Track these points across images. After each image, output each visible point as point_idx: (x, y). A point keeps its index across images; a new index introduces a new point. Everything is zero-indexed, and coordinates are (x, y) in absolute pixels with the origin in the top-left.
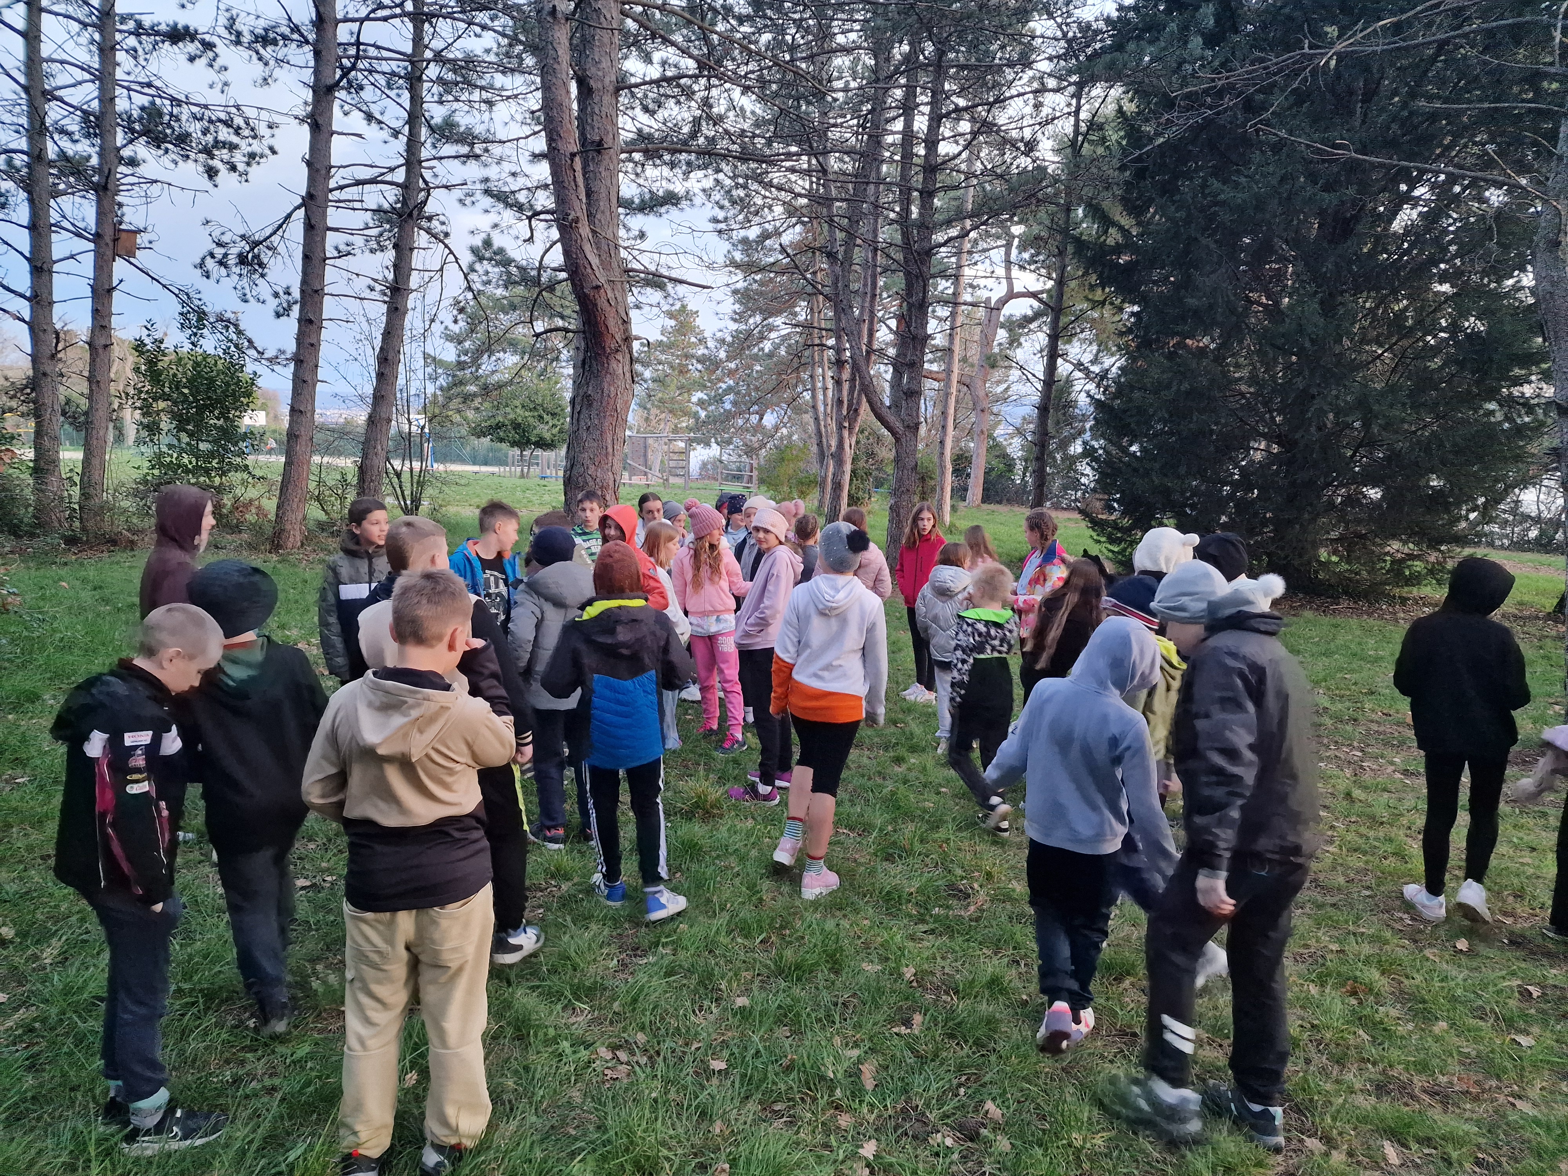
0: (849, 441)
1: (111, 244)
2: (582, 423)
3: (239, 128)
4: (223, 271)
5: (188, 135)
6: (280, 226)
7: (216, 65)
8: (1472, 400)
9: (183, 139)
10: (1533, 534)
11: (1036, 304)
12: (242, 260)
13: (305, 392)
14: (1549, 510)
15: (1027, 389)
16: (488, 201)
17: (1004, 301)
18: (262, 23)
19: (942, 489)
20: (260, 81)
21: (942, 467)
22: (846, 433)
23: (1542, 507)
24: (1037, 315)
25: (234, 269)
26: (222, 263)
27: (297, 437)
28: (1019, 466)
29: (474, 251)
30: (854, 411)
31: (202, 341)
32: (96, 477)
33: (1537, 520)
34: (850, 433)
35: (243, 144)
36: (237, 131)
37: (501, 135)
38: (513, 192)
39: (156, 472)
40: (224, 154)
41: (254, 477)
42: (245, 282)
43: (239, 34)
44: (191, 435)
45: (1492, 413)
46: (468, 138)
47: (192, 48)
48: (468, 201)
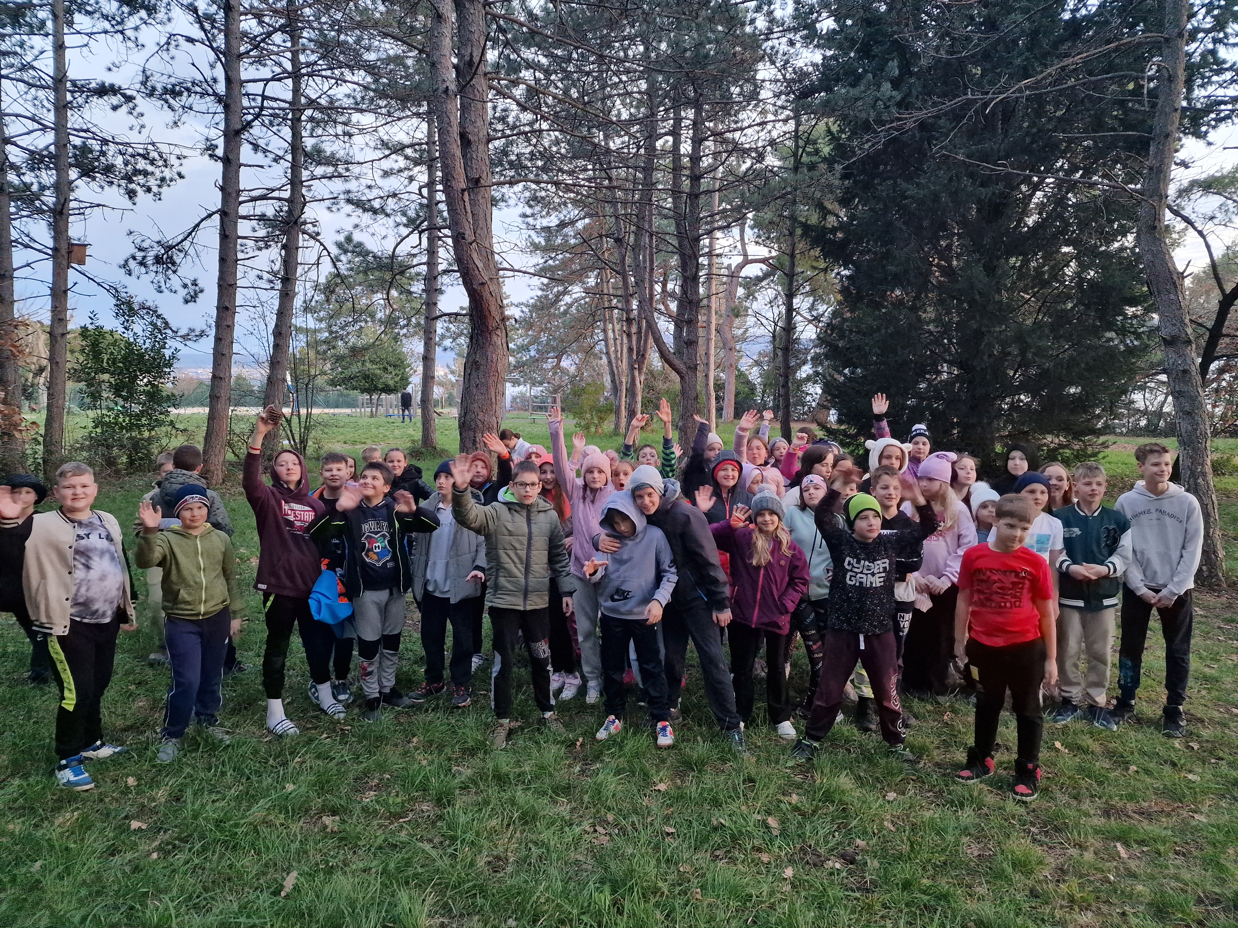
0: (640, 379)
1: (66, 256)
2: (472, 382)
3: (154, 159)
4: (143, 270)
5: (113, 166)
6: (190, 234)
7: (135, 113)
8: (1096, 332)
9: (109, 169)
10: (1143, 423)
11: (764, 267)
12: (158, 260)
13: (224, 363)
14: (1152, 404)
15: (761, 331)
16: (349, 208)
17: (741, 267)
18: (173, 80)
19: (709, 411)
20: (171, 124)
21: (708, 395)
22: (636, 373)
23: (1148, 403)
24: (766, 276)
25: (151, 268)
26: (142, 264)
27: (218, 398)
28: (759, 389)
29: (339, 245)
30: (642, 356)
31: (133, 326)
32: (56, 437)
33: (1145, 412)
34: (640, 373)
35: (157, 172)
36: (152, 162)
37: (359, 158)
38: (369, 201)
39: (99, 430)
40: (140, 179)
41: (177, 429)
42: (161, 277)
43: (154, 89)
44: (125, 399)
45: (1112, 339)
46: (332, 161)
47: (116, 100)
48: (334, 208)
